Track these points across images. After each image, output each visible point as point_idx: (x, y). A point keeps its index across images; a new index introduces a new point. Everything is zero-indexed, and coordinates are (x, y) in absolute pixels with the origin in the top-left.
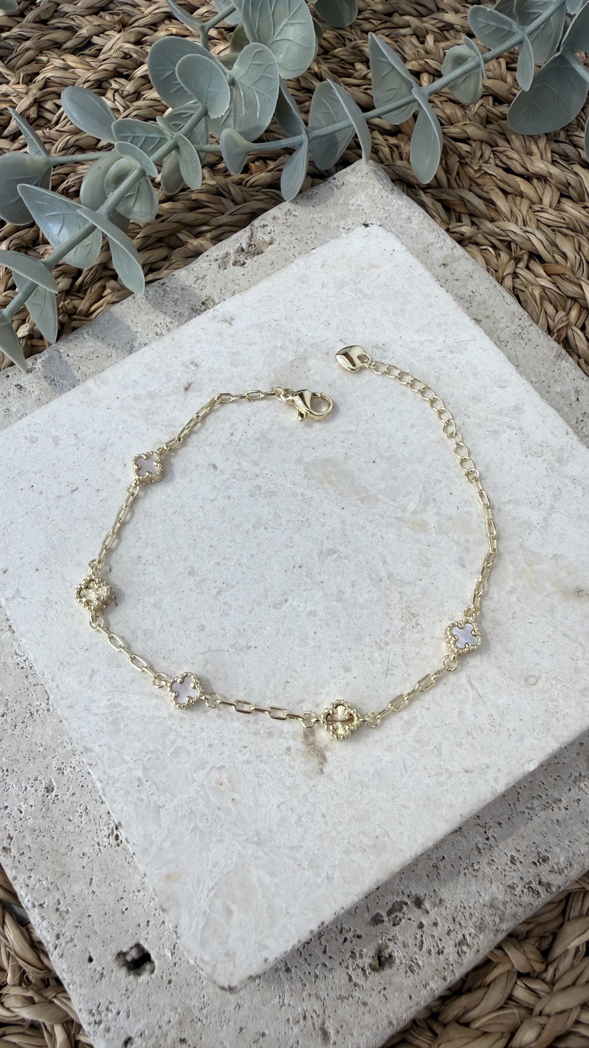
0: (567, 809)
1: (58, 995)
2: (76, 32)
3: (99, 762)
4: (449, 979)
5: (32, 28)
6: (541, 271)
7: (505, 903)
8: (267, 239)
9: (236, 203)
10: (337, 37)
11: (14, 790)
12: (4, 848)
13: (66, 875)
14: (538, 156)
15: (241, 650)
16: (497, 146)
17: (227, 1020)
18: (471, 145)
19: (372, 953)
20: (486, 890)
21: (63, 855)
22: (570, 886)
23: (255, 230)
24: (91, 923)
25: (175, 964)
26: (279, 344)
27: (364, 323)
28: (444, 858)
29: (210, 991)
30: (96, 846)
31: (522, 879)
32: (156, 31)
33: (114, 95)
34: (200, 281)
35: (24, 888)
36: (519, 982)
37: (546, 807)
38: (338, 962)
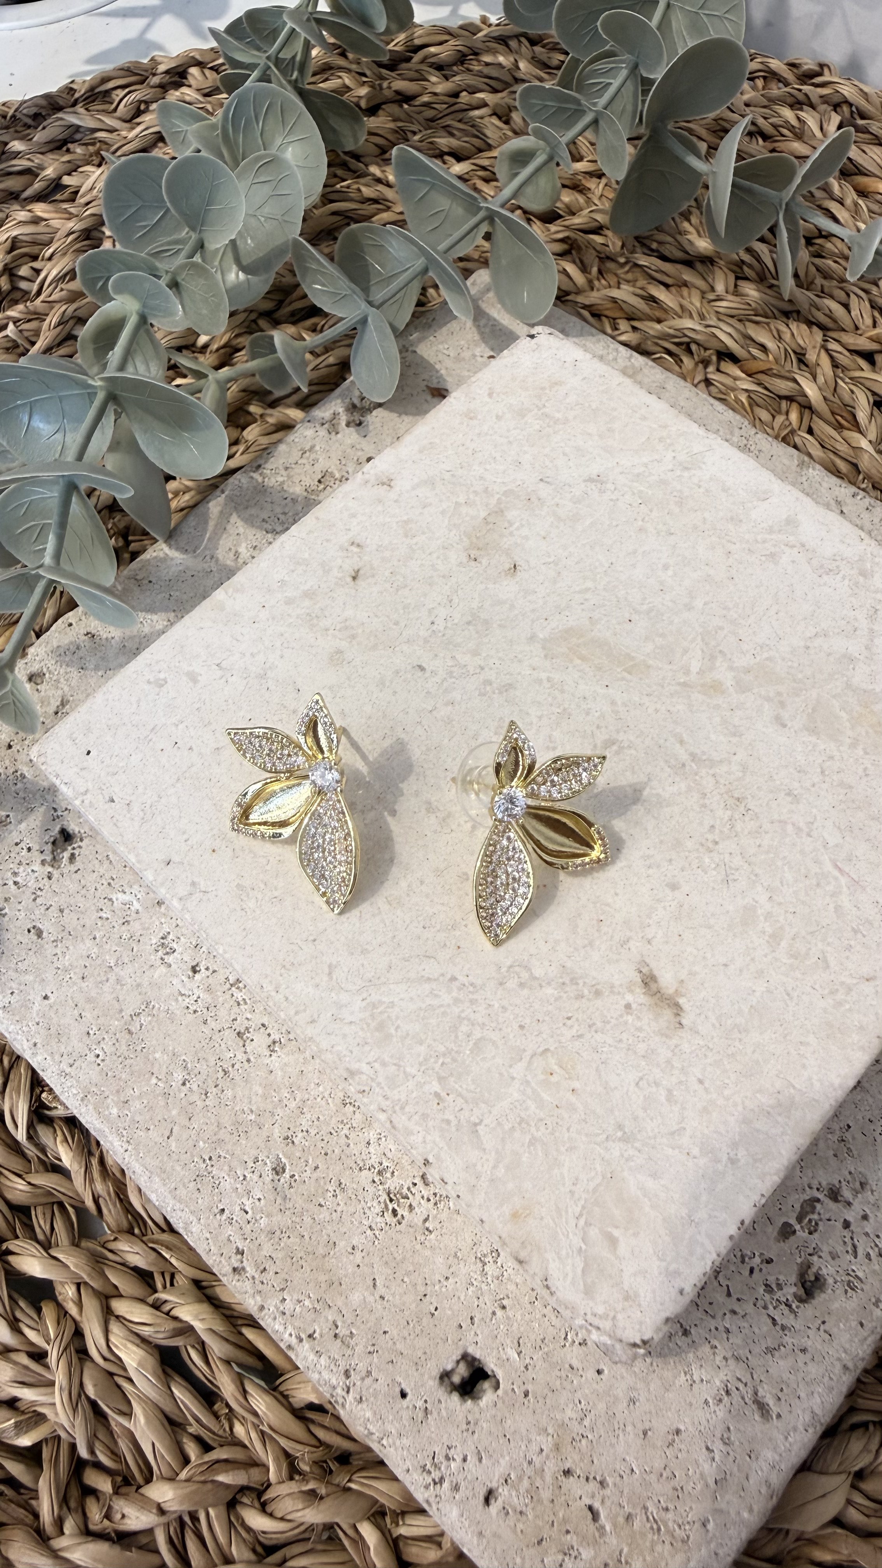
1: (354, 1477)
3: (374, 1085)
6: (738, 372)
11: (227, 1184)
12: (235, 1269)
13: (336, 1284)
17: (622, 1426)
18: (605, 235)
19: (793, 1279)
21: (324, 1256)
24: (391, 1342)
25: (526, 1368)
26: (462, 499)
27: (565, 454)
28: (849, 1127)
29: (587, 1391)
30: (369, 1232)
34: (308, 454)
35: (280, 1319)
38: (751, 1304)
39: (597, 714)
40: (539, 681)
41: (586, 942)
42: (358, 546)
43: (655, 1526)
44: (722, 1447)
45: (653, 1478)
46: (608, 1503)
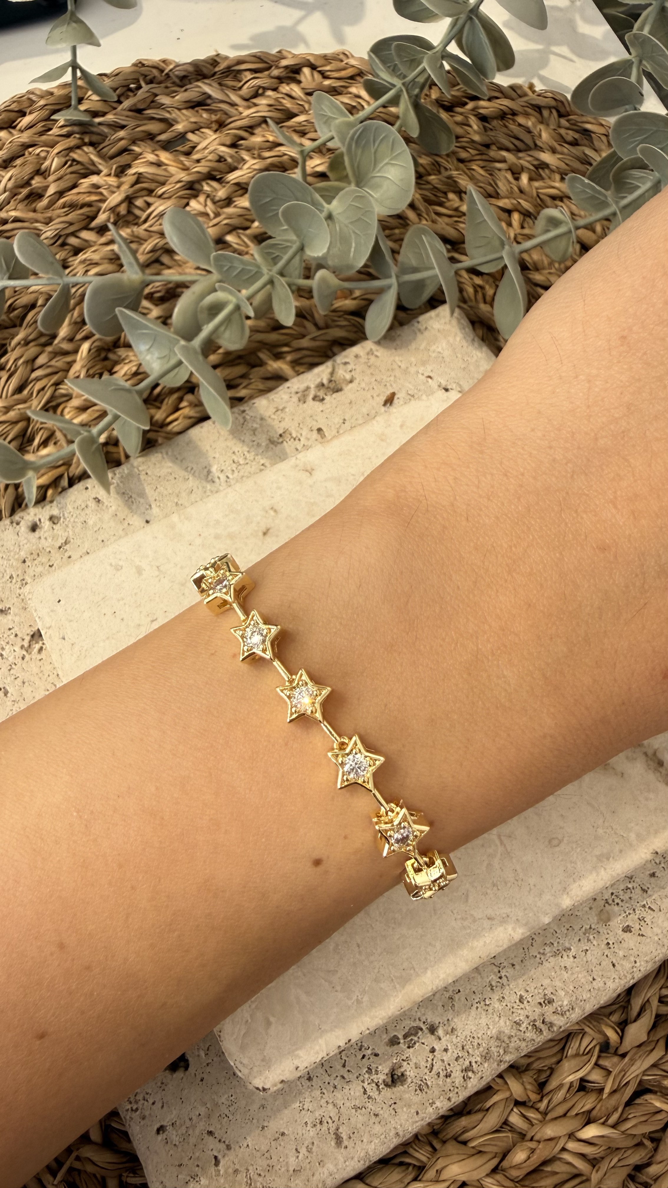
2: (172, 125)
4: (453, 1100)
5: (127, 117)
7: (510, 1037)
8: (348, 377)
9: (319, 328)
10: (433, 164)
17: (251, 1118)
20: (495, 1023)
22: (570, 1026)
23: (337, 367)
25: (208, 1065)
28: (459, 991)
29: (238, 1091)
31: (528, 1017)
32: (252, 134)
33: (206, 201)
34: (279, 412)
36: (515, 1110)
37: (556, 954)
38: (355, 1076)
43: (249, 1181)
45: (259, 1154)
46: (227, 1159)
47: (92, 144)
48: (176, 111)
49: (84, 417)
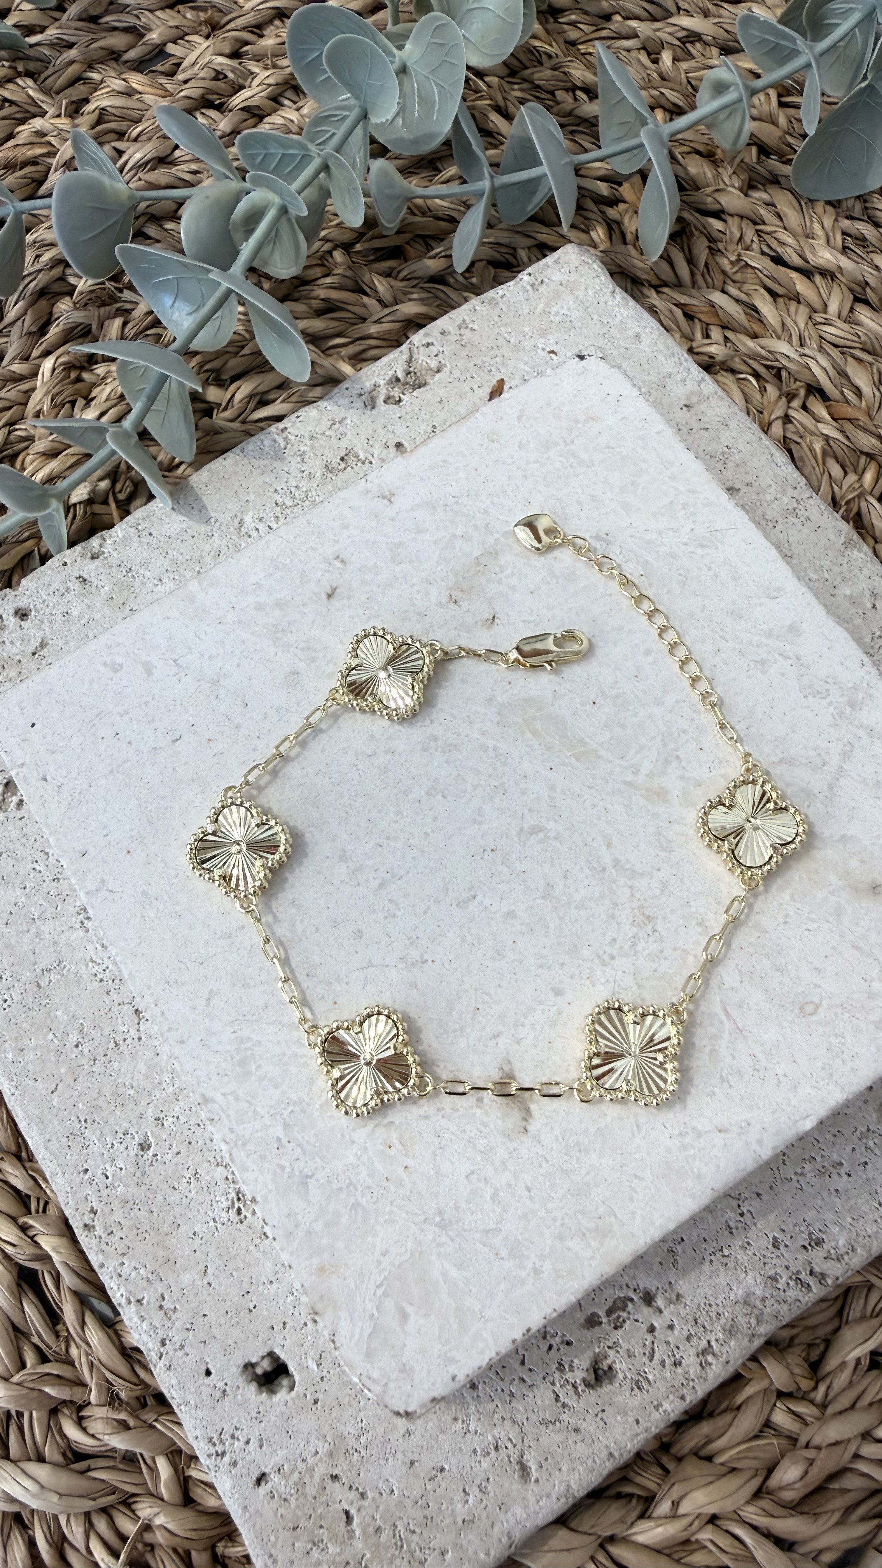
0: (849, 1175)
1: (160, 1418)
2: (142, 36)
3: (224, 1116)
4: (688, 1399)
5: (76, 29)
6: (823, 413)
7: (764, 1300)
8: (434, 364)
9: (383, 304)
11: (96, 1148)
12: (86, 1225)
13: (172, 1261)
14: (822, 241)
15: (413, 964)
16: (764, 223)
17: (393, 1452)
18: (725, 221)
19: (586, 1364)
20: (739, 1282)
21: (167, 1235)
22: (850, 1277)
23: (416, 351)
24: (207, 1325)
25: (322, 1379)
26: (459, 532)
27: (579, 503)
28: (682, 1240)
29: (370, 1414)
30: (212, 1223)
31: (787, 1268)
32: (261, 36)
34: (337, 425)
35: (115, 1278)
36: (778, 1404)
37: (822, 1173)
38: (541, 1376)
39: (532, 797)
40: (485, 748)
41: (457, 1027)
42: (342, 561)
43: (399, 1543)
44: (478, 1495)
45: (409, 1502)
46: (364, 1513)
47: (29, 74)
48: (146, 12)
49: (53, 466)
